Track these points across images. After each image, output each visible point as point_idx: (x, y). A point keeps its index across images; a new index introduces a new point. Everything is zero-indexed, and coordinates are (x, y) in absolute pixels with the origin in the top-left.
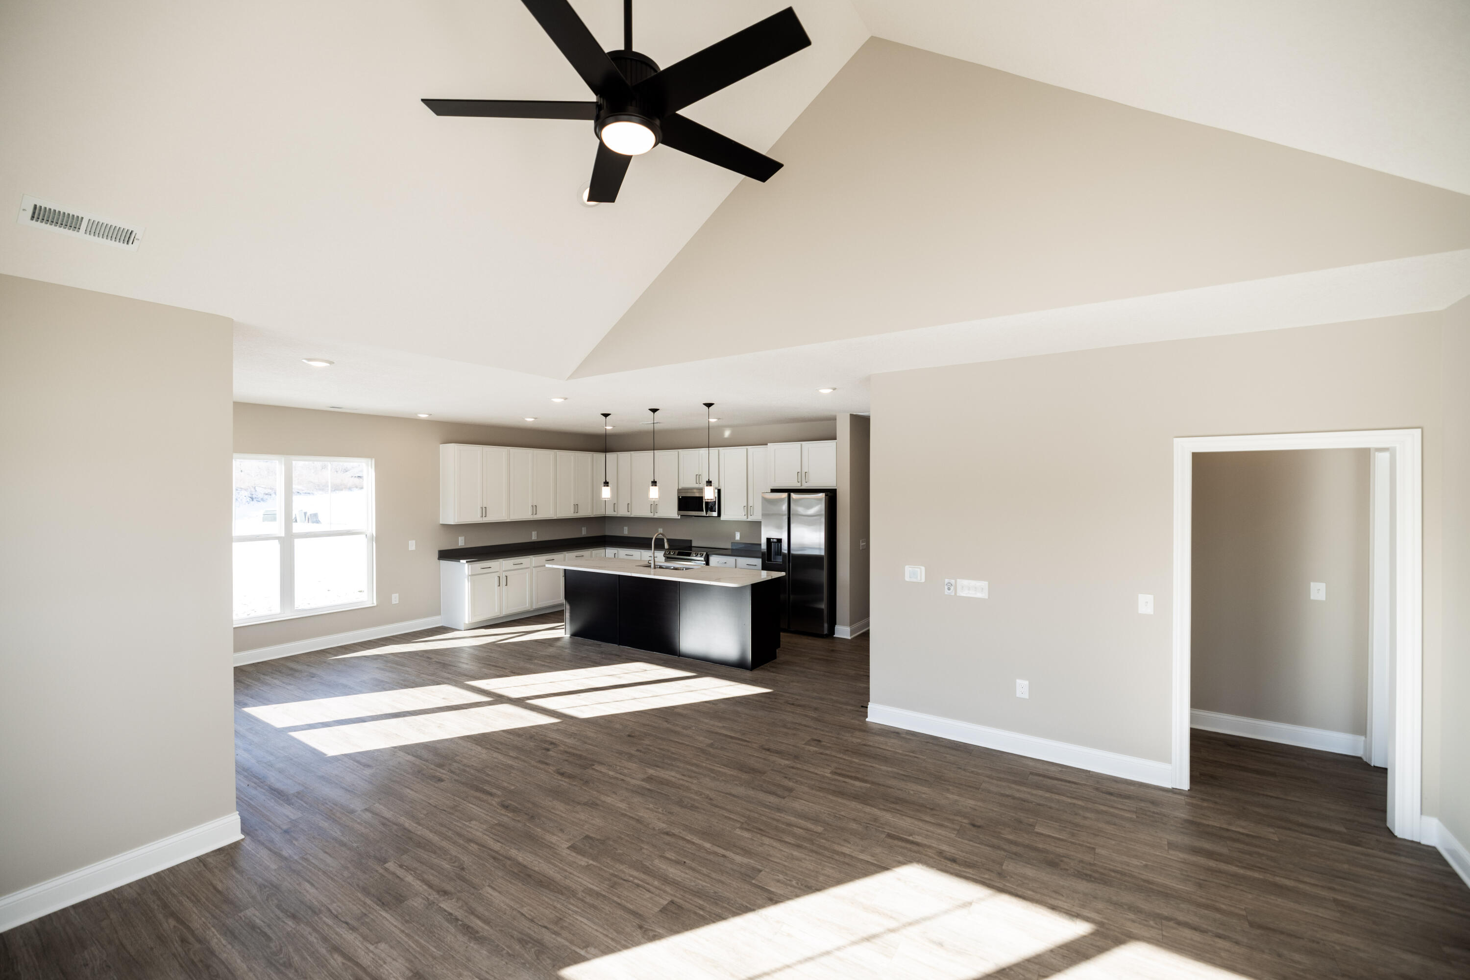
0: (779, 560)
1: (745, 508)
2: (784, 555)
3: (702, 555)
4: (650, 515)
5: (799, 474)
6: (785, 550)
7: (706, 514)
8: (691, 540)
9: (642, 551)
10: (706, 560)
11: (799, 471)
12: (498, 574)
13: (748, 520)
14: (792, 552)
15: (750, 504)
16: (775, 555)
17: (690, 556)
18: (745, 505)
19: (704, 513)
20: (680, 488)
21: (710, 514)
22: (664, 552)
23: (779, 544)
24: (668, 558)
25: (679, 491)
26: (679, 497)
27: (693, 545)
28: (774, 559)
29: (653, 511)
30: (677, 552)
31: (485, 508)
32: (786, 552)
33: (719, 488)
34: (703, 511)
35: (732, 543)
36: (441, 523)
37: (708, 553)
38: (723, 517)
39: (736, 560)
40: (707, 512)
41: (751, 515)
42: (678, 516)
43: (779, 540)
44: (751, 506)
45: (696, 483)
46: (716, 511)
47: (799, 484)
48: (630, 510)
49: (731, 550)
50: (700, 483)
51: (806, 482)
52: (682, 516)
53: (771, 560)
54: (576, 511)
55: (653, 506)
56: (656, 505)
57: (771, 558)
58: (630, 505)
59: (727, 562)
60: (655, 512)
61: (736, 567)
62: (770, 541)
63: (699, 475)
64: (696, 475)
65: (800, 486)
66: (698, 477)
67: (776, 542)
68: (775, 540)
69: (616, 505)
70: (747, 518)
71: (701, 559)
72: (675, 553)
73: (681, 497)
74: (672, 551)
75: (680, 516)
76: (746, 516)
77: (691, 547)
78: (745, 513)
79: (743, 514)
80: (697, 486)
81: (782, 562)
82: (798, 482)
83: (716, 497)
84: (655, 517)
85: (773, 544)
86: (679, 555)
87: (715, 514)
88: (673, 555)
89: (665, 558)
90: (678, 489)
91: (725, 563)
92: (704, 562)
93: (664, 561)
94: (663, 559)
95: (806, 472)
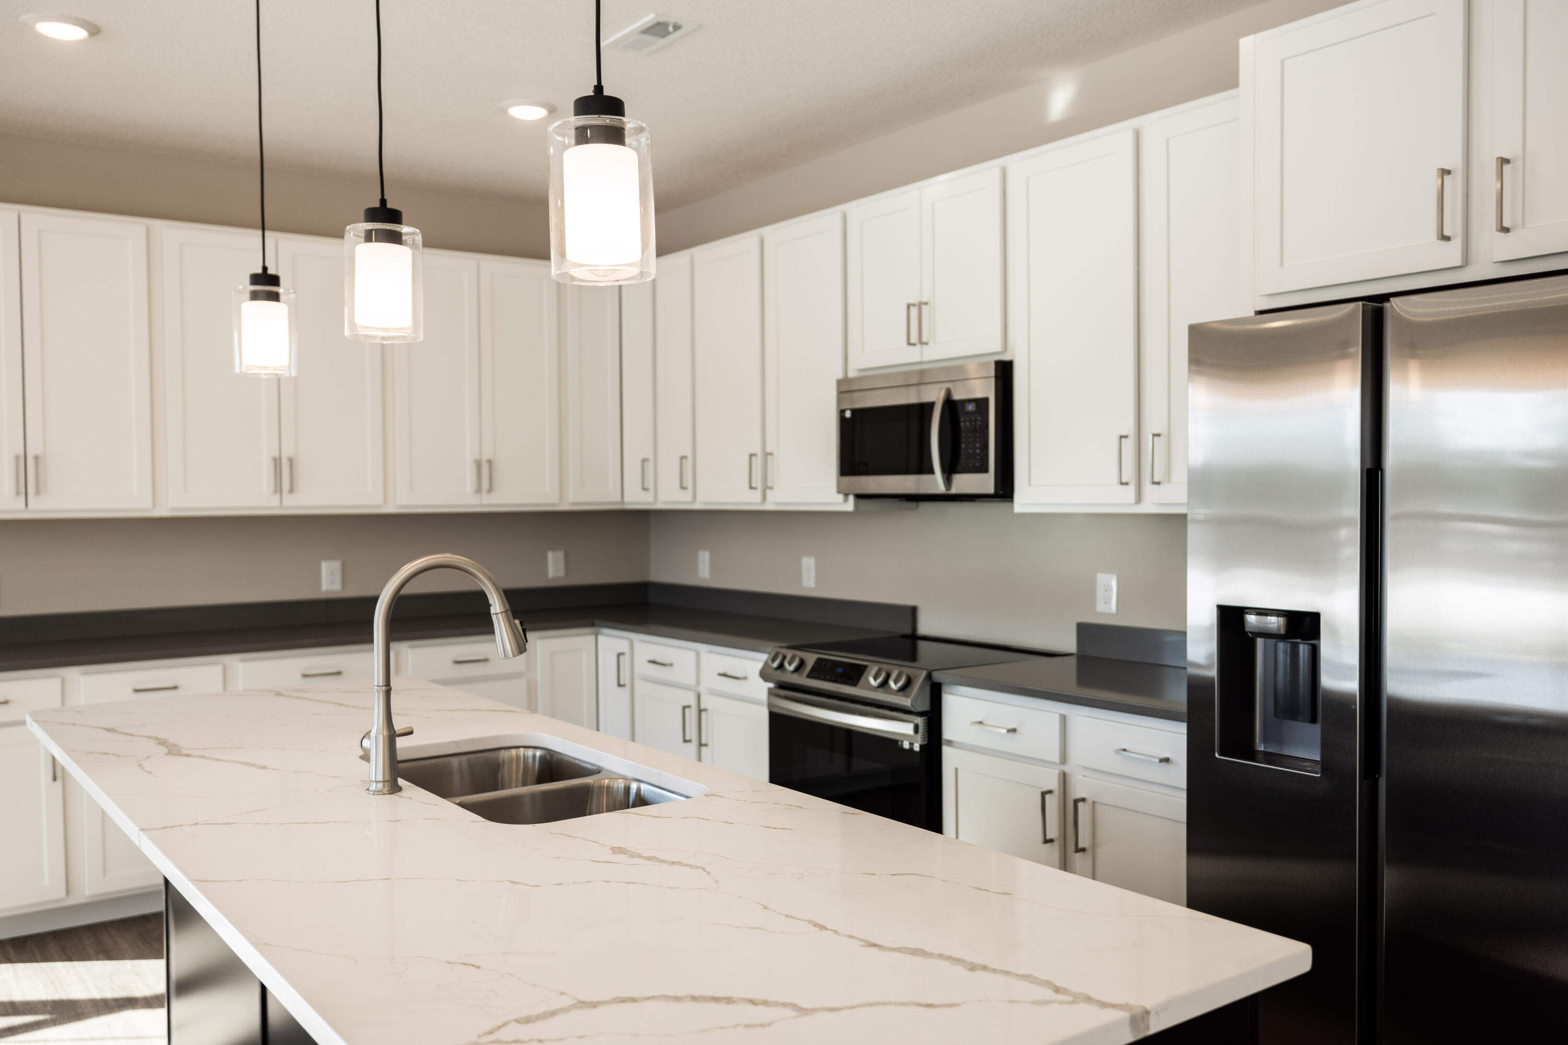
0: (1306, 746)
1: (1129, 446)
3: (909, 683)
4: (749, 500)
5: (1454, 184)
7: (948, 482)
8: (916, 610)
9: (703, 648)
10: (925, 706)
11: (1454, 160)
13: (1147, 508)
15: (1154, 423)
16: (1275, 711)
17: (855, 683)
18: (1128, 428)
19: (936, 482)
20: (851, 374)
21: (965, 483)
22: (764, 657)
23: (1305, 649)
24: (782, 686)
25: (845, 388)
26: (842, 412)
27: (925, 627)
28: (1265, 740)
29: (757, 482)
30: (811, 659)
31: (37, 458)
33: (1006, 357)
34: (931, 471)
35: (1081, 627)
37: (937, 676)
38: (1024, 498)
39: (1064, 719)
40: (950, 470)
41: (1158, 483)
42: (846, 500)
43: (1308, 619)
44: (1154, 435)
45: (909, 344)
46: (986, 470)
47: (1451, 254)
48: (689, 483)
49: (1073, 661)
50: (925, 339)
51: (1506, 230)
52: (859, 497)
53: (1260, 757)
54: (485, 486)
55: (758, 462)
56: (767, 455)
57: (1261, 747)
58: (688, 464)
59: (1019, 730)
60: (766, 488)
61: (1064, 759)
62: (1242, 621)
63: (921, 305)
64: (909, 306)
65: (1459, 263)
66: (916, 308)
67: (1282, 632)
68: (1274, 623)
69: (650, 467)
70: (1139, 498)
71: (906, 702)
72: (802, 664)
73: (848, 414)
74: (789, 654)
75: (851, 498)
76: (1131, 489)
77: (914, 638)
78: (1129, 473)
79: (1115, 480)
80: (913, 355)
81: (1318, 768)
82: (1448, 239)
83: (985, 401)
84: (769, 506)
85: (1260, 642)
86: (818, 678)
87: (985, 482)
88: (795, 676)
89: (771, 685)
90: (840, 375)
91: (1009, 731)
92: (920, 721)
93: (764, 696)
94: (762, 689)
95: (1504, 161)
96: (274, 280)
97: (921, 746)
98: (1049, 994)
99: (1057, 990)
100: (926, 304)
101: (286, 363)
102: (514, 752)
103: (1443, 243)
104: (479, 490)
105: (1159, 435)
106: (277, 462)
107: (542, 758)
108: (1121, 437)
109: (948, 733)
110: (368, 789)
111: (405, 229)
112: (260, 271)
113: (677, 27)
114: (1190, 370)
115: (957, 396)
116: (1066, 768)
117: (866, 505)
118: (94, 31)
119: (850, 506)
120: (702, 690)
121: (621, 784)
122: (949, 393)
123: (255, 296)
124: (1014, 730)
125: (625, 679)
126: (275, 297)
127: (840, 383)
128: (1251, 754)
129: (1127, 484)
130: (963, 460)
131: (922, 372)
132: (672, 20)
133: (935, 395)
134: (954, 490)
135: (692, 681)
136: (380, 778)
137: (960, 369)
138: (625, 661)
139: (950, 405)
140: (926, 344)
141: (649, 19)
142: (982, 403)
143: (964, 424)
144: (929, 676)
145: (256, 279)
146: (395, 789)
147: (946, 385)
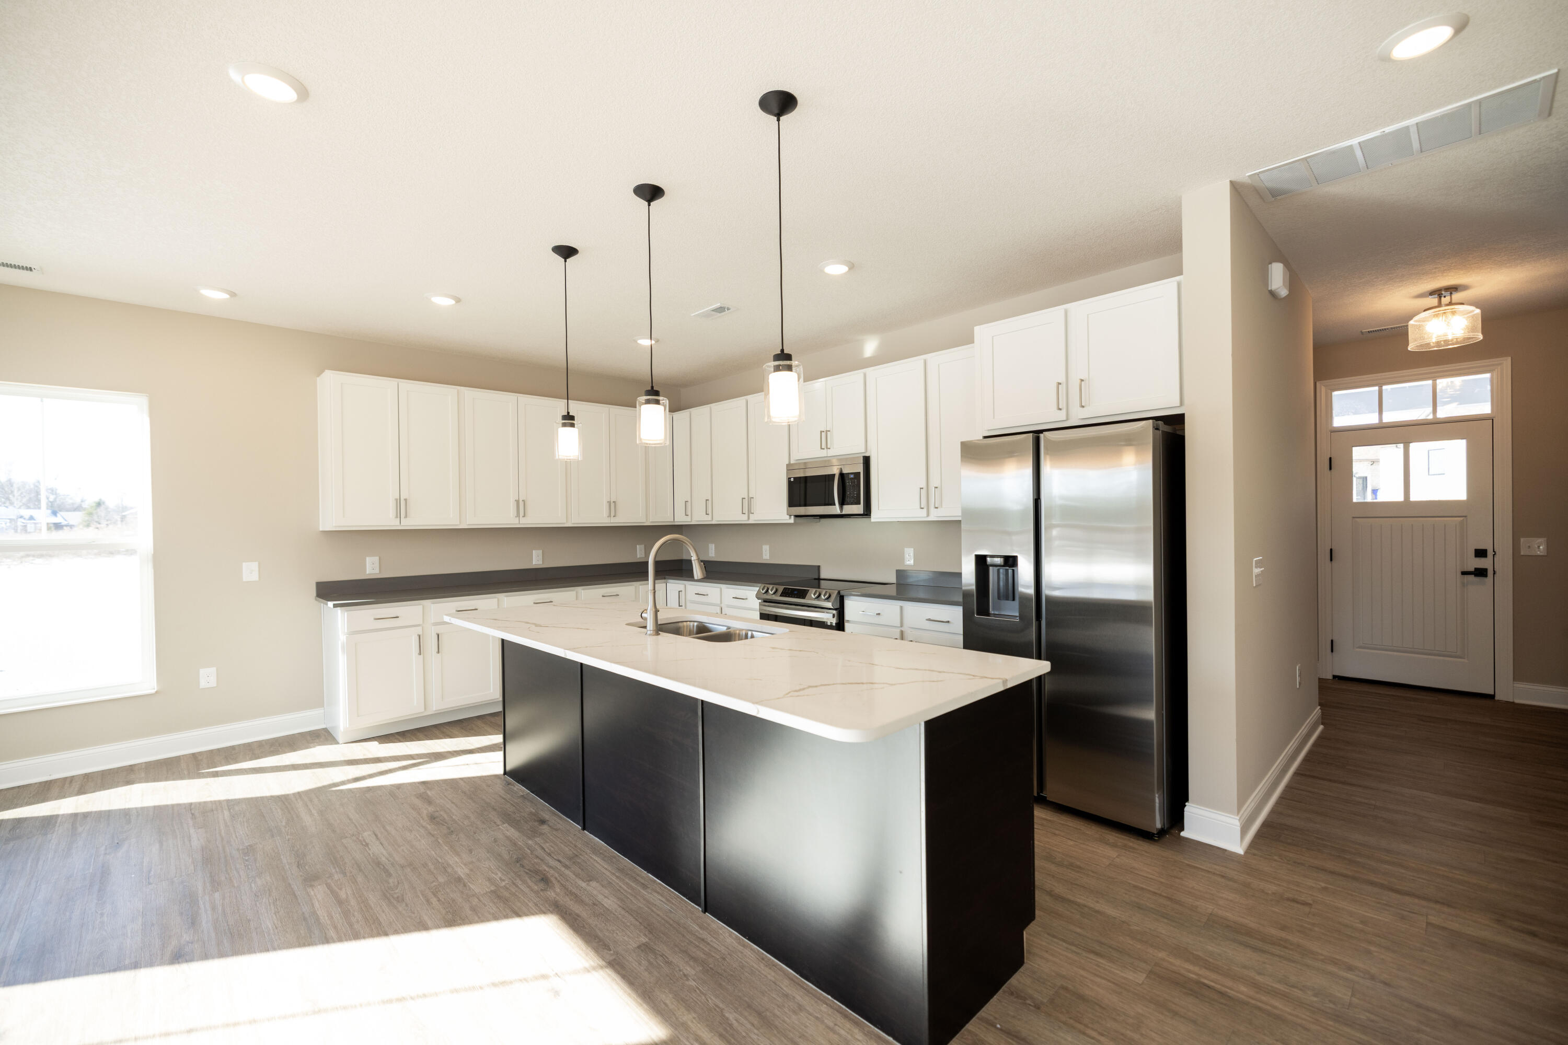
0: (1011, 611)
1: (924, 492)
2: (1024, 598)
3: (830, 596)
4: (742, 519)
5: (1062, 389)
6: (1028, 587)
7: (841, 509)
8: (819, 567)
9: (723, 587)
10: (838, 606)
11: (1062, 379)
12: (419, 630)
13: (931, 518)
14: (1046, 591)
15: (934, 482)
16: (999, 598)
17: (804, 597)
18: (924, 485)
19: (836, 509)
20: (792, 462)
21: (849, 509)
22: (758, 589)
23: (1010, 571)
24: (765, 601)
25: (790, 468)
26: (790, 478)
27: (823, 576)
28: (993, 609)
29: (746, 511)
30: (781, 589)
31: (406, 500)
32: (1031, 591)
33: (867, 455)
34: (834, 505)
35: (898, 572)
36: (321, 529)
37: (842, 593)
38: (876, 515)
39: (901, 608)
40: (842, 503)
41: (937, 508)
42: (790, 518)
43: (1011, 559)
44: (935, 488)
45: (821, 449)
46: (860, 504)
47: (1061, 416)
48: (710, 512)
49: (895, 585)
50: (829, 447)
51: (1083, 407)
52: (796, 516)
53: (991, 615)
54: (612, 514)
55: (746, 502)
56: (750, 499)
57: (991, 611)
58: (709, 503)
59: (882, 613)
60: (750, 512)
61: (902, 626)
62: (985, 561)
63: (827, 431)
64: (821, 432)
65: (1065, 419)
66: (825, 435)
67: (1002, 564)
68: (999, 561)
69: (689, 504)
70: (928, 515)
71: (829, 605)
72: (777, 590)
73: (792, 480)
74: (771, 586)
75: (793, 517)
76: (925, 510)
77: (819, 579)
78: (924, 504)
79: (919, 507)
80: (824, 453)
81: (1018, 618)
82: (1060, 409)
83: (859, 473)
84: (751, 522)
85: (991, 568)
86: (786, 596)
87: (858, 509)
88: (774, 595)
89: (760, 601)
90: (787, 463)
91: (877, 614)
92: (834, 612)
93: (757, 607)
94: (756, 603)
95: (1082, 380)
96: (572, 418)
97: (836, 623)
98: (972, 677)
99: (974, 676)
100: (829, 431)
101: (578, 454)
102: (685, 623)
103: (1059, 411)
104: (610, 516)
105: (937, 488)
106: (518, 502)
107: (697, 626)
108: (921, 488)
109: (847, 616)
110: (646, 634)
111: (661, 398)
112: (566, 414)
113: (728, 309)
114: (962, 461)
115: (845, 471)
116: (902, 629)
117: (799, 520)
118: (458, 300)
119: (792, 521)
120: (723, 605)
121: (744, 633)
122: (841, 469)
123: (564, 425)
124: (879, 614)
125: (682, 603)
126: (572, 425)
127: (787, 465)
128: (988, 614)
129: (923, 508)
130: (848, 500)
131: (805, 463)
132: (727, 306)
133: (835, 471)
134: (844, 513)
135: (719, 603)
136: (651, 629)
137: (829, 461)
138: (682, 594)
139: (842, 475)
140: (829, 449)
141: (718, 305)
142: (857, 475)
143: (848, 483)
144: (839, 592)
145: (564, 417)
146: (658, 634)
147: (840, 467)
